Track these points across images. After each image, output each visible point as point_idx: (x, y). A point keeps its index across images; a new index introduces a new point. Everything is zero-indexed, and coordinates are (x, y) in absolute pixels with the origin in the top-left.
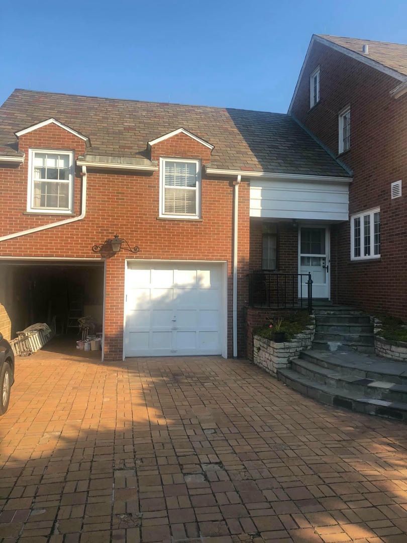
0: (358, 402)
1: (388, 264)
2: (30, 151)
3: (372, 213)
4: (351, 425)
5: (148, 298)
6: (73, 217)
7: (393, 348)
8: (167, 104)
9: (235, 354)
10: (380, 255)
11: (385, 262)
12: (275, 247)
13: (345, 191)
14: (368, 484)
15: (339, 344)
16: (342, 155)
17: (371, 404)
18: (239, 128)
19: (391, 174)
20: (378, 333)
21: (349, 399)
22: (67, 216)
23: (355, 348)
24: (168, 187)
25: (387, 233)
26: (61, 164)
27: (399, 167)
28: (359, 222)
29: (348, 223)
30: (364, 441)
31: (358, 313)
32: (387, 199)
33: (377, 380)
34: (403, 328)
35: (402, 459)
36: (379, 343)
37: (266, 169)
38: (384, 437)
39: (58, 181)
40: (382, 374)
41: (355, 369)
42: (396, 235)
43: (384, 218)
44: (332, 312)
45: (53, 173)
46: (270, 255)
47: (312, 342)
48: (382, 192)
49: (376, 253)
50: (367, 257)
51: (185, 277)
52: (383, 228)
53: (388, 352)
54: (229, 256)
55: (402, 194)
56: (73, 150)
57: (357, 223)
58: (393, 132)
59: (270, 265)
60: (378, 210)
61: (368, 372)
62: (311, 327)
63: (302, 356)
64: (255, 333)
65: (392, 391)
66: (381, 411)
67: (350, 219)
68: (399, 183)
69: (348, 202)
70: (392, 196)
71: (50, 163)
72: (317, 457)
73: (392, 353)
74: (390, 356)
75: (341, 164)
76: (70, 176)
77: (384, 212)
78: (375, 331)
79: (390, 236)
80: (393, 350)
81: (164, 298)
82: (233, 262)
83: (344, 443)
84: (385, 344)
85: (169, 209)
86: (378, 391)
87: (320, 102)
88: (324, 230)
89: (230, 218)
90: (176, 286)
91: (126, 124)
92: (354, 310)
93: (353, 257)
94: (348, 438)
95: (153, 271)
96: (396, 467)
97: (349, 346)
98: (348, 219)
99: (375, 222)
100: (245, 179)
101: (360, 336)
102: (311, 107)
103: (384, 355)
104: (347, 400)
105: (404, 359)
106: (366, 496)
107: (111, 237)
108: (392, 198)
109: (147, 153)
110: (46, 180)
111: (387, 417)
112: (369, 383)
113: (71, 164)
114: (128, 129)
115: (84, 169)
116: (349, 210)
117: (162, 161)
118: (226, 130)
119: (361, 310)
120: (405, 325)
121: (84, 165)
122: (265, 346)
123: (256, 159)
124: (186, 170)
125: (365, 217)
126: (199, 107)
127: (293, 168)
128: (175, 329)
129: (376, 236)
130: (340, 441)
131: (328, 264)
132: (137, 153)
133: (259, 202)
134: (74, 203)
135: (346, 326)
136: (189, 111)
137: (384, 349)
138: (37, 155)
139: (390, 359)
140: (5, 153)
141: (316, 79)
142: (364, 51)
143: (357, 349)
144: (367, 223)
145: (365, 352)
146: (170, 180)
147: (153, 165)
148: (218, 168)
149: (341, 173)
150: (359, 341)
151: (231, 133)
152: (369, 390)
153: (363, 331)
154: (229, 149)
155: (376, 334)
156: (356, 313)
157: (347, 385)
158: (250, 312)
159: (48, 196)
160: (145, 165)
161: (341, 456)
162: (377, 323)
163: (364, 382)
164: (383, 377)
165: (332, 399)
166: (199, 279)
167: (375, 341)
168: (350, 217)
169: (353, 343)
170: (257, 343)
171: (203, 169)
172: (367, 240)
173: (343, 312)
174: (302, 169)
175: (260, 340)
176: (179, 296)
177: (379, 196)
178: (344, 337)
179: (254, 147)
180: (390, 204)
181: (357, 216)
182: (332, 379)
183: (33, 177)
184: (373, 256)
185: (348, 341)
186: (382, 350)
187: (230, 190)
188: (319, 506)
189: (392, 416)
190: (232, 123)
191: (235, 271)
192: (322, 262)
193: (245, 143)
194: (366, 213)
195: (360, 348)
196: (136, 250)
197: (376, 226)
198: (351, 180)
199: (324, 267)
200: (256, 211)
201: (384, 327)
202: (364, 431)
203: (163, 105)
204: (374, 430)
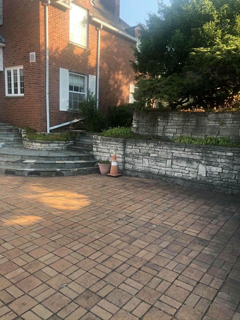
0: (19, 170)
1: (28, 100)
3: (18, 68)
4: (16, 181)
7: (34, 144)
10: (24, 94)
11: (26, 98)
14: (31, 201)
15: (3, 143)
17: (25, 171)
19: (29, 47)
20: (25, 137)
21: (14, 170)
23: (12, 145)
25: (28, 82)
27: (34, 44)
28: (10, 73)
30: (25, 186)
31: (12, 127)
32: (27, 62)
33: (27, 159)
34: (37, 134)
35: (43, 190)
36: (25, 142)
38: (34, 183)
40: (30, 156)
41: (15, 155)
42: (33, 83)
43: (26, 73)
48: (24, 57)
49: (21, 93)
50: (16, 95)
52: (25, 78)
53: (31, 146)
55: (36, 61)
57: (9, 73)
58: (30, 21)
60: (22, 67)
61: (22, 156)
65: (35, 163)
66: (31, 173)
67: (4, 70)
68: (34, 53)
69: (3, 59)
70: (30, 61)
72: (3, 196)
73: (33, 146)
74: (32, 148)
77: (25, 69)
78: (23, 136)
79: (29, 84)
80: (34, 145)
83: (15, 189)
84: (29, 142)
86: (28, 164)
92: (9, 125)
93: (7, 94)
94: (17, 187)
96: (41, 193)
97: (9, 144)
98: (2, 70)
99: (20, 74)
101: (14, 139)
103: (29, 148)
104: (13, 171)
105: (39, 149)
106: (31, 205)
108: (30, 62)
111: (33, 175)
112: (23, 161)
116: (3, 64)
119: (13, 125)
120: (38, 132)
125: (14, 70)
129: (21, 83)
130: (13, 188)
135: (6, 134)
137: (28, 145)
139: (32, 149)
143: (13, 146)
144: (15, 74)
145: (18, 147)
150: (14, 142)
152: (24, 164)
153: (15, 136)
155: (24, 137)
156: (10, 127)
157: (12, 163)
161: (16, 194)
162: (23, 132)
163: (21, 161)
164: (30, 157)
165: (4, 171)
167: (23, 141)
168: (4, 69)
169: (11, 143)
172: (16, 85)
173: (3, 126)
177: (22, 59)
178: (6, 140)
180: (29, 65)
181: (9, 69)
182: (3, 161)
184: (19, 94)
185: (8, 142)
186: (27, 145)
188: (11, 214)
189: (36, 175)
194: (15, 68)
195: (15, 145)
198: (4, 45)
201: (28, 133)
202: (24, 183)
204: (28, 182)
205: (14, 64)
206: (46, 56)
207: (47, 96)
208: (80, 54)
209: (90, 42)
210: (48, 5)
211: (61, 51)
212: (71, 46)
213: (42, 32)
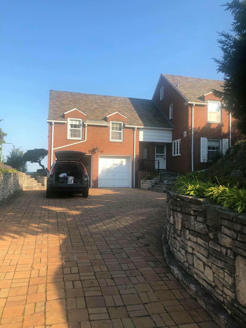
2: (68, 118)
3: (179, 140)
5: (105, 168)
6: (82, 141)
8: (106, 96)
9: (134, 186)
11: (182, 156)
12: (147, 151)
13: (171, 132)
15: (167, 181)
16: (170, 120)
18: (134, 107)
19: (184, 129)
22: (80, 141)
24: (112, 131)
25: (183, 147)
26: (77, 123)
29: (172, 143)
32: (183, 137)
37: (145, 125)
39: (77, 129)
42: (185, 148)
43: (182, 143)
44: (166, 173)
45: (75, 126)
46: (145, 154)
47: (159, 181)
48: (181, 134)
49: (180, 154)
50: (177, 155)
51: (118, 161)
54: (132, 154)
55: (187, 136)
56: (82, 119)
57: (175, 143)
59: (145, 158)
60: (180, 140)
62: (159, 176)
63: (156, 184)
64: (141, 179)
68: (186, 132)
69: (172, 136)
71: (74, 123)
75: (170, 123)
76: (81, 127)
77: (182, 141)
81: (110, 168)
82: (134, 156)
85: (113, 138)
87: (163, 99)
88: (164, 145)
89: (133, 141)
90: (114, 164)
91: (94, 106)
93: (173, 155)
95: (107, 159)
98: (171, 142)
100: (138, 128)
102: (161, 100)
107: (95, 147)
109: (106, 119)
110: (73, 128)
113: (81, 123)
114: (96, 109)
115: (86, 125)
116: (172, 139)
117: (111, 122)
118: (130, 108)
121: (86, 124)
122: (145, 182)
123: (141, 121)
124: (118, 125)
125: (177, 142)
126: (118, 97)
127: (153, 125)
128: (114, 178)
129: (180, 148)
131: (165, 157)
132: (102, 119)
133: (143, 136)
134: (82, 136)
135: (169, 176)
136: (115, 100)
138: (71, 120)
140: (61, 120)
141: (162, 89)
142: (177, 86)
144: (177, 143)
146: (113, 128)
147: (108, 124)
148: (129, 125)
149: (170, 127)
151: (132, 110)
154: (131, 117)
158: (139, 172)
159: (74, 134)
160: (105, 124)
166: (122, 162)
170: (141, 182)
171: (124, 125)
172: (177, 150)
173: (169, 173)
174: (157, 125)
175: (143, 181)
176: (115, 168)
178: (169, 179)
179: (140, 116)
181: (175, 141)
183: (69, 127)
184: (179, 154)
187: (133, 132)
190: (131, 105)
191: (134, 159)
192: (163, 157)
193: (137, 115)
194: (177, 140)
196: (102, 152)
197: (180, 145)
198: (173, 129)
199: (164, 158)
200: (141, 139)
203: (105, 96)
205: (177, 139)
206: (192, 132)
207: (192, 154)
208: (215, 128)
209: (223, 119)
210: (193, 107)
211: (202, 128)
212: (209, 124)
213: (190, 121)
